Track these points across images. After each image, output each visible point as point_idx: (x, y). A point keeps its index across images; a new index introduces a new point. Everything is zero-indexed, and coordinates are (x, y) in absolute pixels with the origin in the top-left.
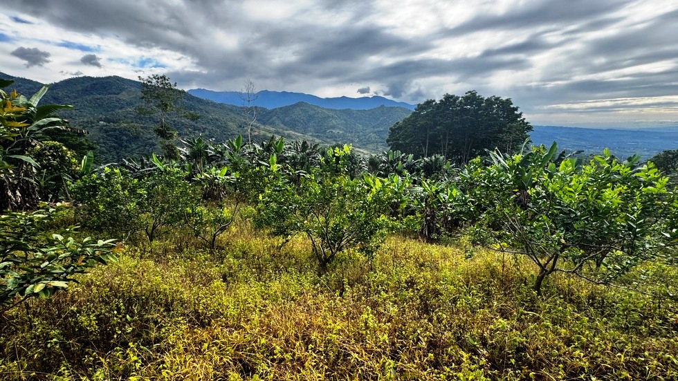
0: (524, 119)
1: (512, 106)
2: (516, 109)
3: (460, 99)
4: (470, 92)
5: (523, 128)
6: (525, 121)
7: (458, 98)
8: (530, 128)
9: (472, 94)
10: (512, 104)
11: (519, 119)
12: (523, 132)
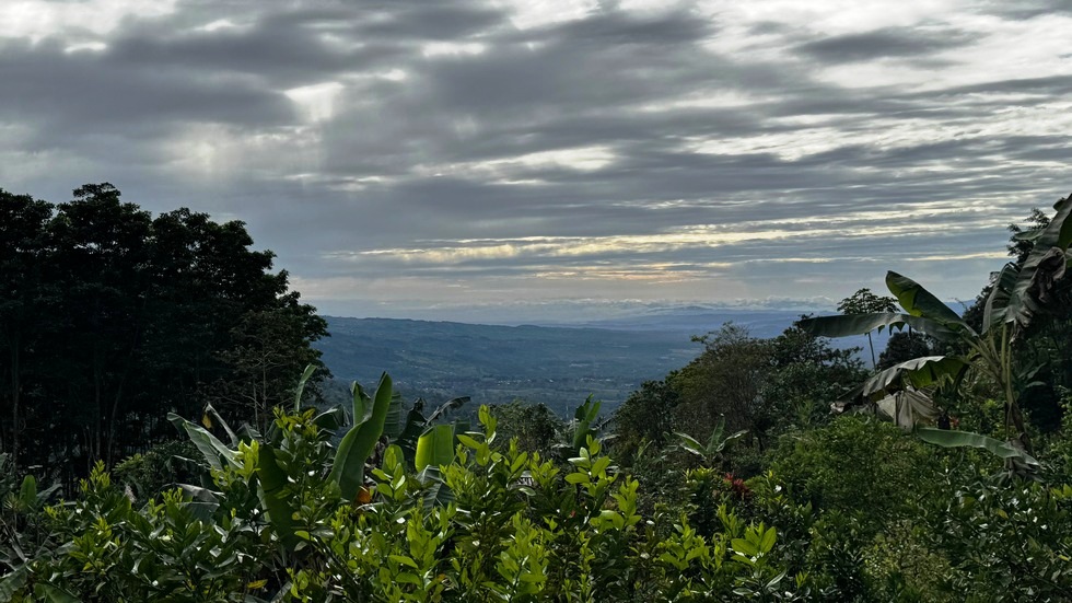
0: (296, 295)
1: (251, 249)
2: (265, 259)
3: (55, 213)
4: (90, 188)
5: (296, 326)
6: (301, 302)
7: (44, 208)
8: (318, 326)
9: (101, 196)
10: (250, 242)
11: (278, 296)
12: (298, 342)
